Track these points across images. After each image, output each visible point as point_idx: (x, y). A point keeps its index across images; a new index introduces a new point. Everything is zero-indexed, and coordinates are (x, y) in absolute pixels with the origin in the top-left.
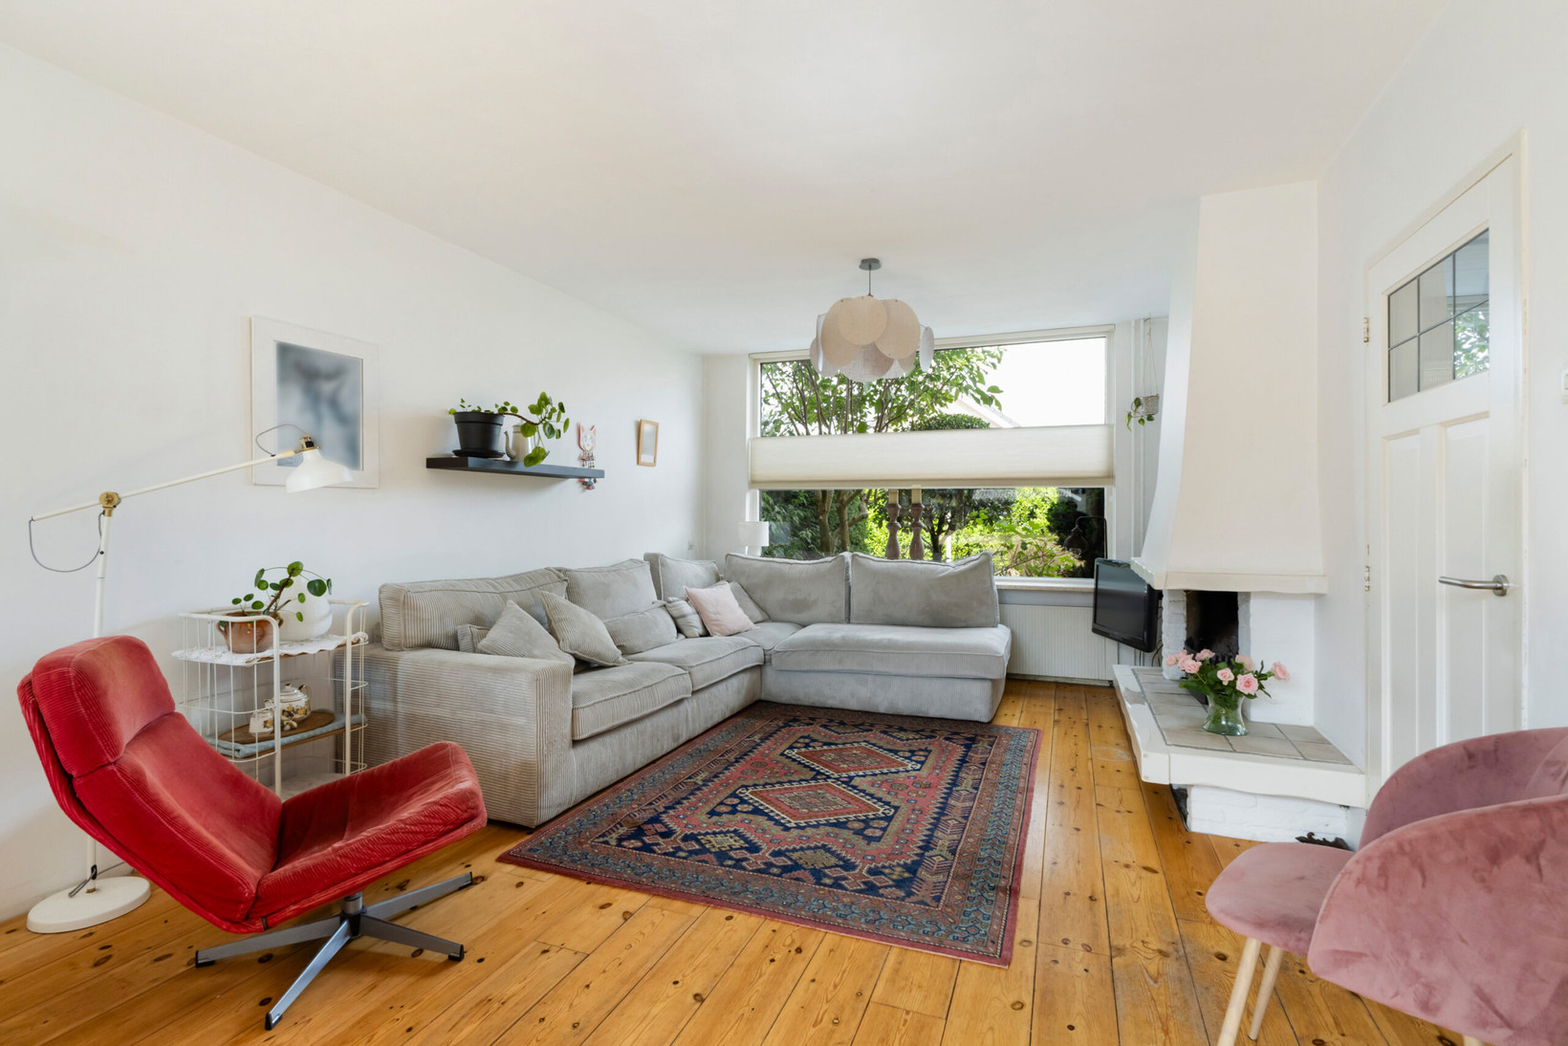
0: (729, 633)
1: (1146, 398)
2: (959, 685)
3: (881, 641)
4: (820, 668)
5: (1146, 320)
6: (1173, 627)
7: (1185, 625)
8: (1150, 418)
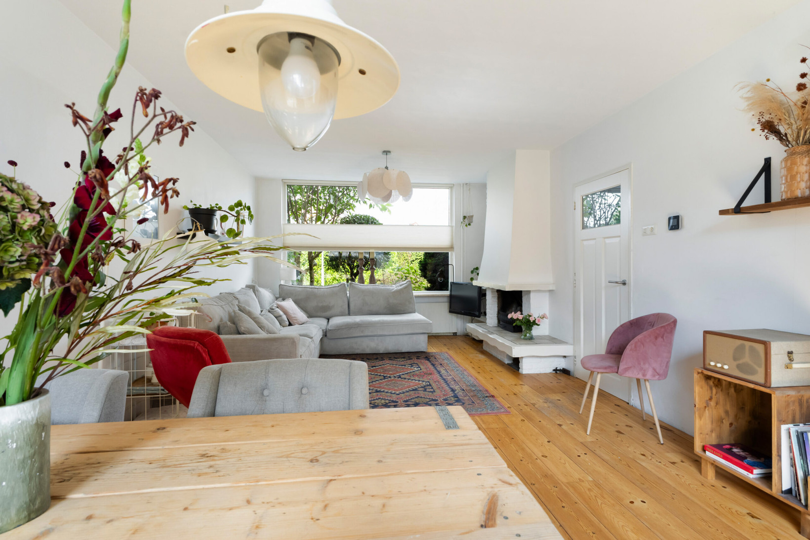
0: (301, 323)
1: (469, 216)
2: (415, 337)
3: (380, 321)
4: (354, 336)
5: (466, 184)
6: (492, 306)
7: (497, 305)
8: (469, 224)
